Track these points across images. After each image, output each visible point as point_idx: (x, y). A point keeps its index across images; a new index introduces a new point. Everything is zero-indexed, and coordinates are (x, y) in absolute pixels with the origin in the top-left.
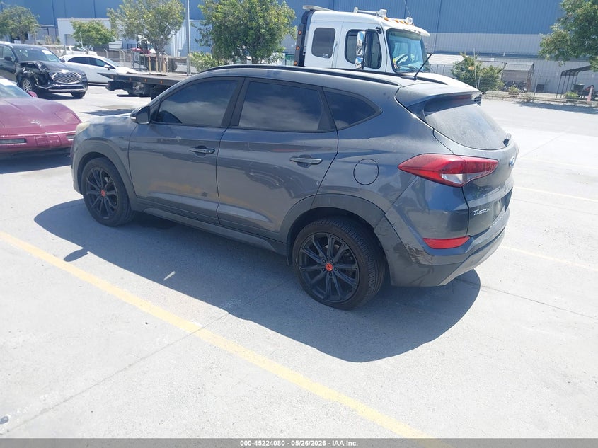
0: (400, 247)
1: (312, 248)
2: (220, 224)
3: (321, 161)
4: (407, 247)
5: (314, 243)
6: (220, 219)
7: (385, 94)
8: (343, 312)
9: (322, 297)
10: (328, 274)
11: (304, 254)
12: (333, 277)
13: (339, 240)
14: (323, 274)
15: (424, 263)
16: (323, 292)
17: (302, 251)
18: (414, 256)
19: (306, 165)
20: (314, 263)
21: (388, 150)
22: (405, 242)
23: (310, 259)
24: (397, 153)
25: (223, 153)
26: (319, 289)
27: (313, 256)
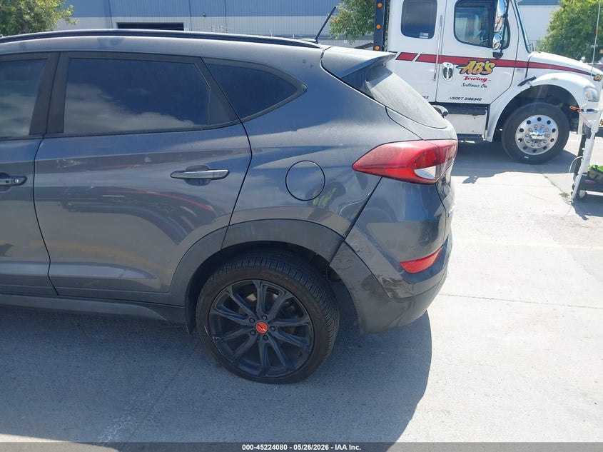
0: (371, 281)
1: (230, 305)
2: (57, 294)
3: (228, 173)
4: (380, 280)
5: (233, 297)
6: (55, 287)
7: (304, 61)
8: (293, 387)
9: (256, 373)
10: (261, 339)
11: (215, 317)
12: (271, 341)
13: (275, 287)
14: (252, 340)
15: (402, 296)
16: (257, 364)
17: (213, 312)
18: (391, 290)
19: (202, 181)
20: (236, 326)
21: (330, 144)
22: (376, 273)
23: (226, 321)
24: (344, 147)
25: (43, 180)
26: (249, 362)
27: (232, 317)
